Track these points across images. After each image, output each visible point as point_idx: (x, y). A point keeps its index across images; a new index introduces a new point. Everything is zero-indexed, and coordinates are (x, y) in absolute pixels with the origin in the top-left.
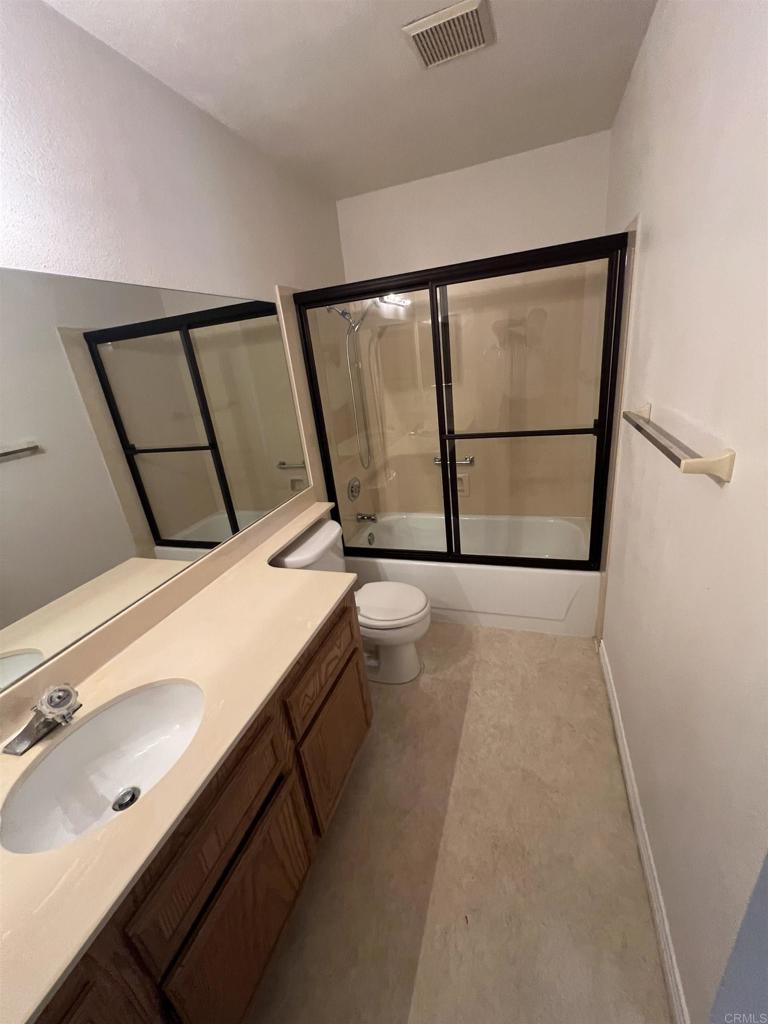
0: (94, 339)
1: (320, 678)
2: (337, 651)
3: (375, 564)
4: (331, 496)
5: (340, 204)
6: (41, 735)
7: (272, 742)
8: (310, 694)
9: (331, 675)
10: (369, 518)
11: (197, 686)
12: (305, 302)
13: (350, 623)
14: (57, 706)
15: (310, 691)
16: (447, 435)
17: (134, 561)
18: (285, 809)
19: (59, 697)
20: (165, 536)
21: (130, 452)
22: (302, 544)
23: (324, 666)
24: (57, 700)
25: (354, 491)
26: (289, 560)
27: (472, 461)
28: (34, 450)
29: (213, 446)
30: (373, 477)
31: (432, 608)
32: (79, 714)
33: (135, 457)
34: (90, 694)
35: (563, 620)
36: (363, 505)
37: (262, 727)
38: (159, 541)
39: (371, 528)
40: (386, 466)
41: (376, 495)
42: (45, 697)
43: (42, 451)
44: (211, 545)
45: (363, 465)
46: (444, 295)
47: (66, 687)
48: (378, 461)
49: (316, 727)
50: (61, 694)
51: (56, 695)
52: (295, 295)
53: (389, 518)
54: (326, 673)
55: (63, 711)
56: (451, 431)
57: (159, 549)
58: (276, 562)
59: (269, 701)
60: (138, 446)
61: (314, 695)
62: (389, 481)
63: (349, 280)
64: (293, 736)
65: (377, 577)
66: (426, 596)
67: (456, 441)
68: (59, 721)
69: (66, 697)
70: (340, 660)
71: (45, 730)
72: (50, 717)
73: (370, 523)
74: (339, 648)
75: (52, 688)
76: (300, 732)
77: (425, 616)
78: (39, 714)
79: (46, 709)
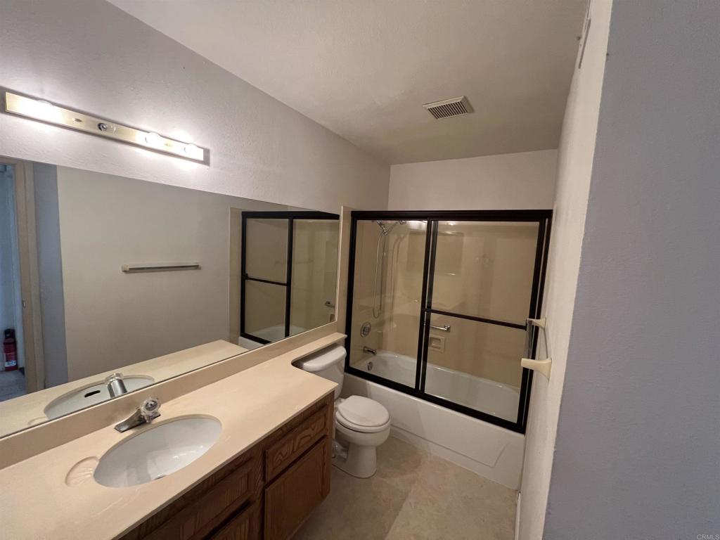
0: (246, 216)
1: (293, 444)
2: (311, 432)
3: (365, 384)
4: (348, 331)
5: (393, 168)
6: (134, 425)
7: (248, 475)
8: (284, 453)
9: (302, 446)
10: (372, 352)
11: (221, 425)
12: (357, 216)
13: (325, 415)
14: (148, 409)
15: (284, 451)
16: (426, 309)
17: (222, 341)
18: (243, 526)
19: (151, 405)
20: (247, 331)
21: (244, 277)
22: (318, 357)
23: (298, 438)
24: (150, 406)
25: (365, 330)
26: (307, 365)
27: (448, 329)
28: (196, 267)
29: (289, 285)
30: (381, 324)
31: (392, 425)
32: (157, 420)
33: (246, 281)
34: (167, 410)
35: (492, 467)
36: (370, 342)
37: (246, 462)
38: (244, 334)
39: (371, 359)
40: (391, 319)
41: (381, 336)
42: (145, 402)
43: (200, 269)
44: (264, 342)
45: (374, 316)
46: (436, 226)
47: (156, 400)
48: (387, 315)
49: (281, 479)
50: (153, 403)
51: (150, 403)
52: (352, 212)
53: (387, 355)
54: (299, 443)
55: (150, 413)
56: (429, 307)
57: (241, 338)
58: (297, 363)
59: (256, 445)
60: (250, 275)
61: (286, 455)
62: (391, 329)
63: (390, 209)
64: (264, 479)
65: (364, 393)
66: (390, 415)
67: (432, 314)
68: (146, 418)
69: (153, 406)
70: (312, 438)
71: (138, 423)
72: (143, 414)
73: (372, 354)
74: (313, 430)
75: (151, 399)
76: (269, 478)
77: (386, 429)
78: (139, 411)
79: (142, 408)
